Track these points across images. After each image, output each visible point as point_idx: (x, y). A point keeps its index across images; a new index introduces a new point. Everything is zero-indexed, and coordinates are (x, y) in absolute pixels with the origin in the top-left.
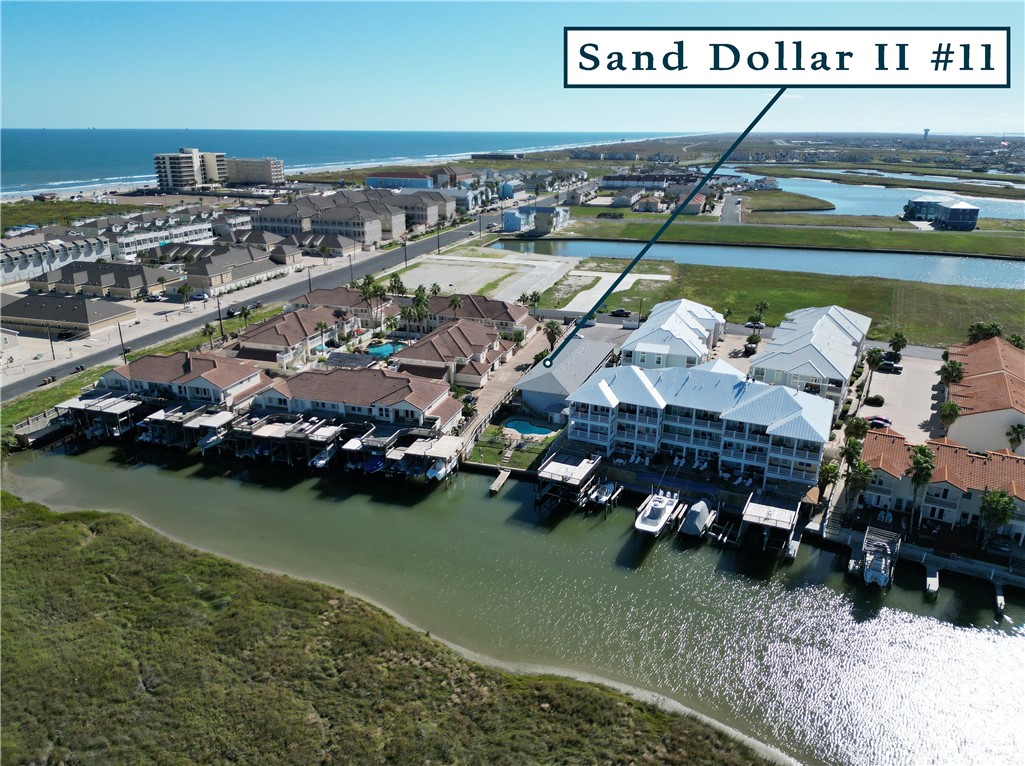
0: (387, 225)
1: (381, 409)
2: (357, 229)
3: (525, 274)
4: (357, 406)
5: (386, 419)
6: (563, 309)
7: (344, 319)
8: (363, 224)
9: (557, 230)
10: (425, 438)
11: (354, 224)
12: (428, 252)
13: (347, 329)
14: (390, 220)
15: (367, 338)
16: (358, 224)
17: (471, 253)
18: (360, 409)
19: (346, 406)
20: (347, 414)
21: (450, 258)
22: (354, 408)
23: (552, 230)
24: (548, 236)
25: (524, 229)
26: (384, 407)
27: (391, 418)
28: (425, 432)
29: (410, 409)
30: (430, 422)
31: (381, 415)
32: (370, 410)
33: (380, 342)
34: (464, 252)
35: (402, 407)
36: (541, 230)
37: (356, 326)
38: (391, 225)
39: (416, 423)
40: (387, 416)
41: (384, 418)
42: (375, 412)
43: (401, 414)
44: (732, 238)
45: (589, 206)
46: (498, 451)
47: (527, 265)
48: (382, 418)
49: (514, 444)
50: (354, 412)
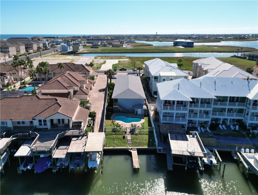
0: (18, 50)
1: (40, 121)
2: (6, 50)
3: (78, 61)
4: (21, 121)
5: (45, 127)
6: (100, 70)
7: (4, 77)
8: (8, 48)
9: (80, 51)
10: (77, 137)
11: (4, 48)
12: (37, 57)
13: (6, 82)
14: (19, 47)
15: (18, 85)
16: (6, 48)
17: (53, 57)
18: (23, 123)
19: (12, 122)
20: (15, 127)
21: (46, 58)
22: (19, 123)
23: (79, 51)
24: (78, 52)
25: (69, 51)
26: (42, 119)
27: (49, 125)
28: (76, 132)
29: (61, 117)
30: (77, 125)
31: (41, 125)
32: (31, 122)
33: (25, 86)
34: (51, 56)
35: (55, 118)
36: (75, 50)
37: (11, 80)
38: (20, 50)
39: (67, 127)
40: (45, 124)
41: (43, 127)
42: (36, 123)
43: (55, 122)
44: (135, 51)
45: (86, 46)
46: (121, 136)
47: (77, 59)
48: (41, 127)
49: (128, 130)
50: (19, 125)
